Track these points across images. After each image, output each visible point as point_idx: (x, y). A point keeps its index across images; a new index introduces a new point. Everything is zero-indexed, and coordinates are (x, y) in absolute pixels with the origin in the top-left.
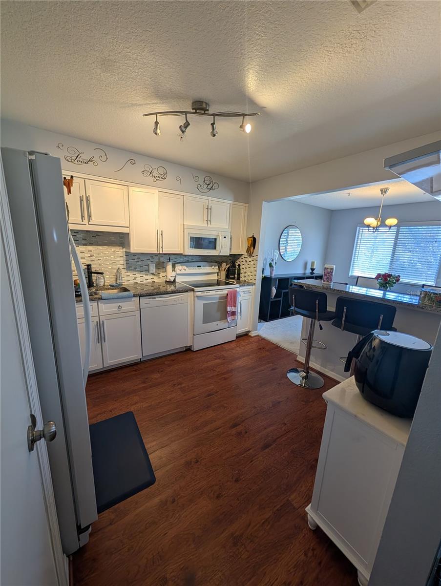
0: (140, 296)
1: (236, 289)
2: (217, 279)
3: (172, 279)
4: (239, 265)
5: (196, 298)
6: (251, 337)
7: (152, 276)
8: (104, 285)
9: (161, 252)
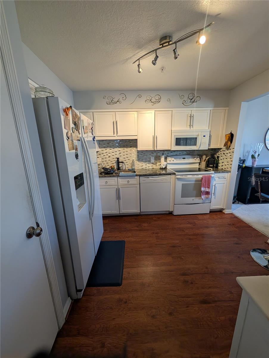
0: (140, 176)
1: (211, 175)
2: (198, 167)
3: (164, 167)
4: (218, 157)
5: (177, 179)
6: (224, 213)
7: (152, 165)
8: (125, 169)
9: (156, 149)
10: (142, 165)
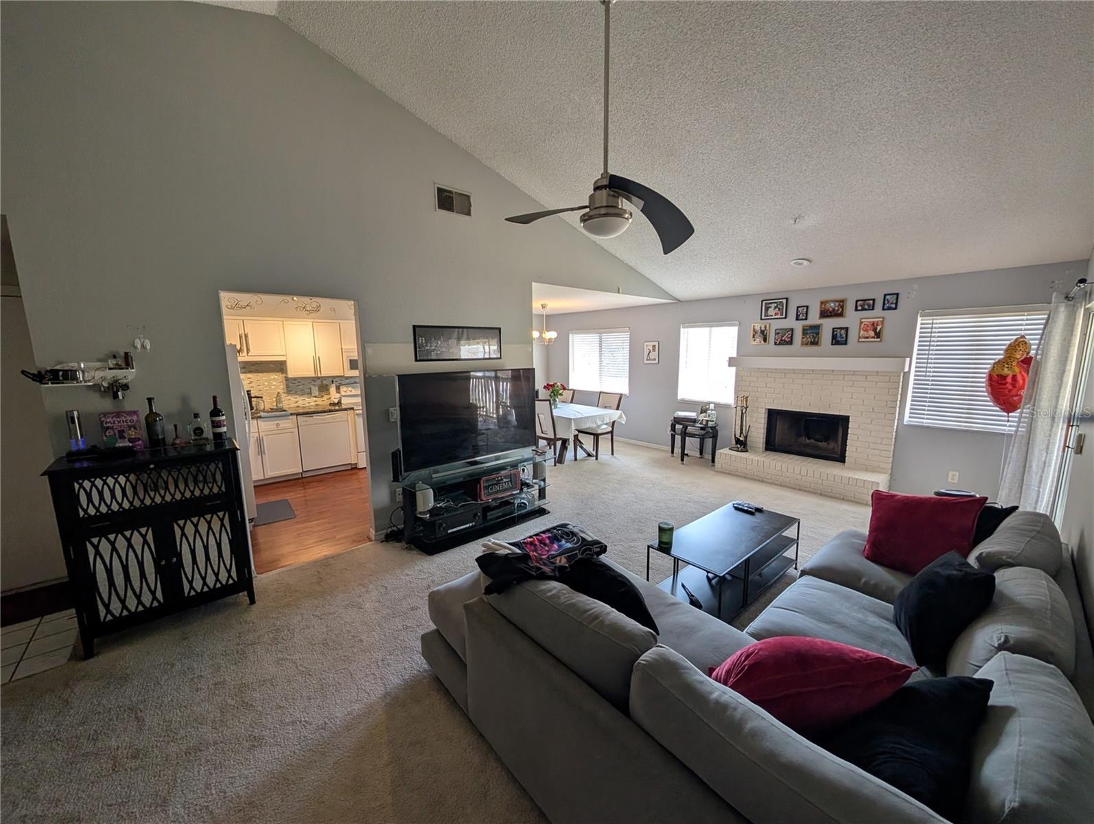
0: (298, 414)
3: (336, 401)
5: (356, 416)
7: (315, 399)
8: (264, 409)
9: (319, 375)
10: (296, 400)
